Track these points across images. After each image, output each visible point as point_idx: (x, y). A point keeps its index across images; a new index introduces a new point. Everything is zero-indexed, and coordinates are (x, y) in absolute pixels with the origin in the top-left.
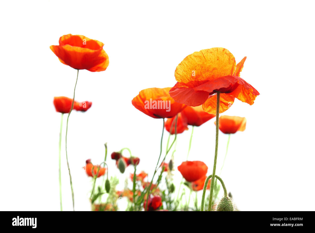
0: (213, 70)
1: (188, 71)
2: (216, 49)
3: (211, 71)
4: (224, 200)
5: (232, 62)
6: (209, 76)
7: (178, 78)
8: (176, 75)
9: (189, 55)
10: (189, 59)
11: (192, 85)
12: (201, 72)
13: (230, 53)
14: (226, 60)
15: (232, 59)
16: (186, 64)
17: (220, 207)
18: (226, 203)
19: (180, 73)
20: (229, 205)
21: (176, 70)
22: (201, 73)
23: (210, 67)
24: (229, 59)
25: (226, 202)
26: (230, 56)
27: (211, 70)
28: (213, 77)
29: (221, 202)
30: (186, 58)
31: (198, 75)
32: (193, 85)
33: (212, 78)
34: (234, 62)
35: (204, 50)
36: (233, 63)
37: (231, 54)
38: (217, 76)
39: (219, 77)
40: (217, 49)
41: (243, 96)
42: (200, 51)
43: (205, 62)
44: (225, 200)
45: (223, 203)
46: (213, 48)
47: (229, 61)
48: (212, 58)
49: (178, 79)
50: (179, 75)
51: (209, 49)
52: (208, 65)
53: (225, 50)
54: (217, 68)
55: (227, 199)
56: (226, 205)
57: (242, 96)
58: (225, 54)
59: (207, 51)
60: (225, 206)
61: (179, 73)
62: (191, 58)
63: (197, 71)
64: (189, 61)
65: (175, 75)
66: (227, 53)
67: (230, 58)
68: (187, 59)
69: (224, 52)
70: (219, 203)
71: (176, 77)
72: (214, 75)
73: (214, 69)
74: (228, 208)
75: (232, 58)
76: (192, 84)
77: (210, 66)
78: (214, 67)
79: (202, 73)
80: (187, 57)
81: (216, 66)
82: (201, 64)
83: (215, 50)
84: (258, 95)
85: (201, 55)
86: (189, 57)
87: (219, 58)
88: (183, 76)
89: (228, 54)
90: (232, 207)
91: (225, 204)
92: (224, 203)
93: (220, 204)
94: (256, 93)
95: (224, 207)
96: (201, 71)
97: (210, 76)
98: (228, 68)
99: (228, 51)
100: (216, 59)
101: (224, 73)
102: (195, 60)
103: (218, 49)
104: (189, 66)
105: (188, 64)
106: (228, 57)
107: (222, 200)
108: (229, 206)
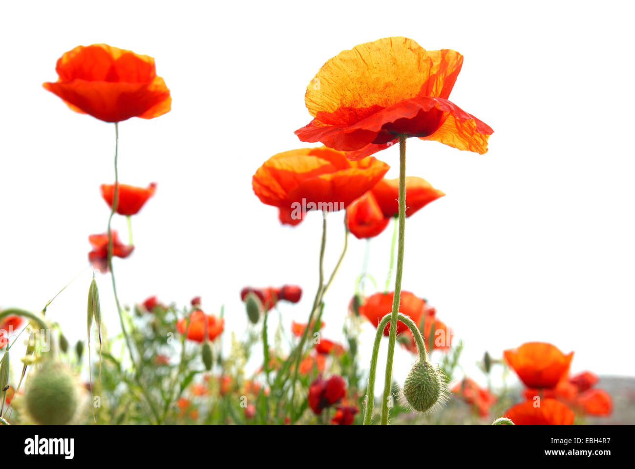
0: (385, 89)
1: (332, 94)
2: (387, 41)
3: (382, 91)
4: (418, 368)
5: (426, 67)
6: (377, 101)
7: (313, 109)
8: (309, 104)
9: (330, 60)
10: (331, 68)
11: (345, 123)
12: (359, 95)
13: (420, 48)
14: (411, 63)
15: (425, 60)
16: (327, 80)
17: (411, 383)
18: (423, 374)
19: (317, 100)
20: (430, 378)
21: (307, 95)
22: (360, 97)
23: (378, 81)
24: (419, 61)
25: (422, 372)
26: (419, 55)
27: (380, 89)
28: (386, 104)
29: (412, 372)
30: (326, 66)
31: (355, 102)
32: (347, 122)
33: (384, 104)
34: (429, 66)
35: (363, 46)
36: (428, 69)
37: (423, 48)
38: (394, 101)
39: (399, 101)
40: (391, 42)
41: (460, 138)
42: (353, 49)
43: (367, 72)
44: (421, 368)
45: (417, 374)
46: (381, 40)
47: (419, 64)
48: (381, 61)
49: (313, 111)
50: (315, 103)
51: (372, 43)
52: (374, 77)
53: (407, 41)
54: (394, 82)
55: (426, 366)
56: (424, 379)
57: (457, 139)
58: (410, 50)
59: (369, 46)
60: (421, 381)
61: (313, 99)
62: (335, 65)
63: (351, 92)
64: (332, 73)
65: (306, 104)
66: (412, 48)
67: (420, 58)
68: (326, 68)
69: (407, 45)
70: (409, 375)
71: (309, 108)
72: (389, 98)
73: (387, 85)
74: (426, 385)
75: (424, 57)
76: (344, 120)
77: (377, 79)
78: (388, 81)
79: (362, 97)
80: (325, 64)
81: (391, 79)
82: (358, 76)
83: (385, 42)
84: (491, 134)
85: (356, 57)
86: (331, 65)
87: (395, 60)
88: (323, 104)
89: (415, 49)
90: (436, 382)
91: (420, 377)
92: (419, 375)
93: (410, 378)
94: (486, 130)
95: (417, 383)
96: (360, 92)
97: (380, 102)
98: (417, 80)
99: (416, 43)
100: (389, 63)
101: (410, 93)
102: (346, 69)
103: (393, 40)
104: (333, 83)
105: (330, 80)
106: (416, 56)
107: (413, 370)
108: (428, 381)
